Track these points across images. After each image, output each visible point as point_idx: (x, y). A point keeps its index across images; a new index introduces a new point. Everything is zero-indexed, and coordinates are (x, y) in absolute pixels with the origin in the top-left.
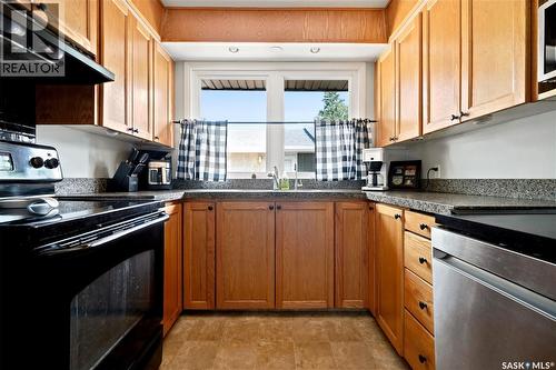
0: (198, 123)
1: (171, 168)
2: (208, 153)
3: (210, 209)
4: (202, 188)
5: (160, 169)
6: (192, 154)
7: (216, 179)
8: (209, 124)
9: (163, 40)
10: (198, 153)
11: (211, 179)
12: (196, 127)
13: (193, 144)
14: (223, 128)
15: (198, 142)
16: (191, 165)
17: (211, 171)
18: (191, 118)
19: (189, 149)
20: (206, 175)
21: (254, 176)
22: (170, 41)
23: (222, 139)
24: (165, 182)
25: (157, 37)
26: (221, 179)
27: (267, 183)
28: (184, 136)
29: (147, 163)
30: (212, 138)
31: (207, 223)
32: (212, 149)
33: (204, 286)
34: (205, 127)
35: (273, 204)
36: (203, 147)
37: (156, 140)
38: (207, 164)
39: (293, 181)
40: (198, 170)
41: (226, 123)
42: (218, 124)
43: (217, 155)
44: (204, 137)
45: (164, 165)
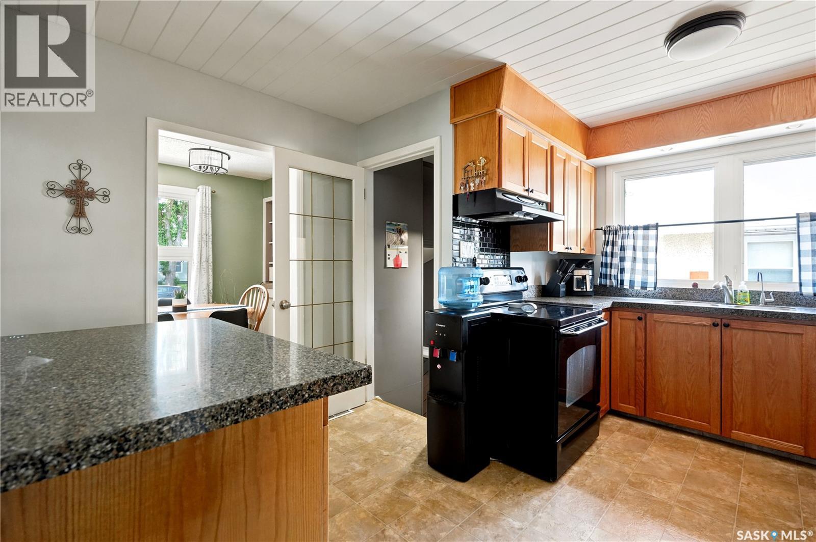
0: (622, 228)
1: (593, 276)
2: (634, 259)
3: (640, 319)
4: (626, 296)
5: (584, 277)
6: (616, 261)
7: (644, 287)
8: (636, 228)
9: (588, 158)
10: (622, 259)
11: (637, 287)
12: (620, 233)
13: (617, 250)
14: (652, 233)
15: (623, 248)
16: (614, 272)
17: (638, 279)
18: (614, 223)
19: (612, 256)
20: (632, 283)
21: (695, 285)
22: (595, 157)
23: (652, 243)
24: (589, 289)
25: (583, 157)
26: (650, 288)
27: (716, 294)
28: (606, 243)
29: (572, 272)
30: (640, 243)
31: (636, 333)
32: (639, 255)
33: (632, 392)
34: (631, 232)
35: (718, 321)
36: (629, 254)
37: (583, 252)
38: (633, 270)
39: (759, 293)
40: (622, 277)
41: (657, 226)
42: (646, 228)
43: (645, 261)
44: (629, 243)
45: (588, 273)
